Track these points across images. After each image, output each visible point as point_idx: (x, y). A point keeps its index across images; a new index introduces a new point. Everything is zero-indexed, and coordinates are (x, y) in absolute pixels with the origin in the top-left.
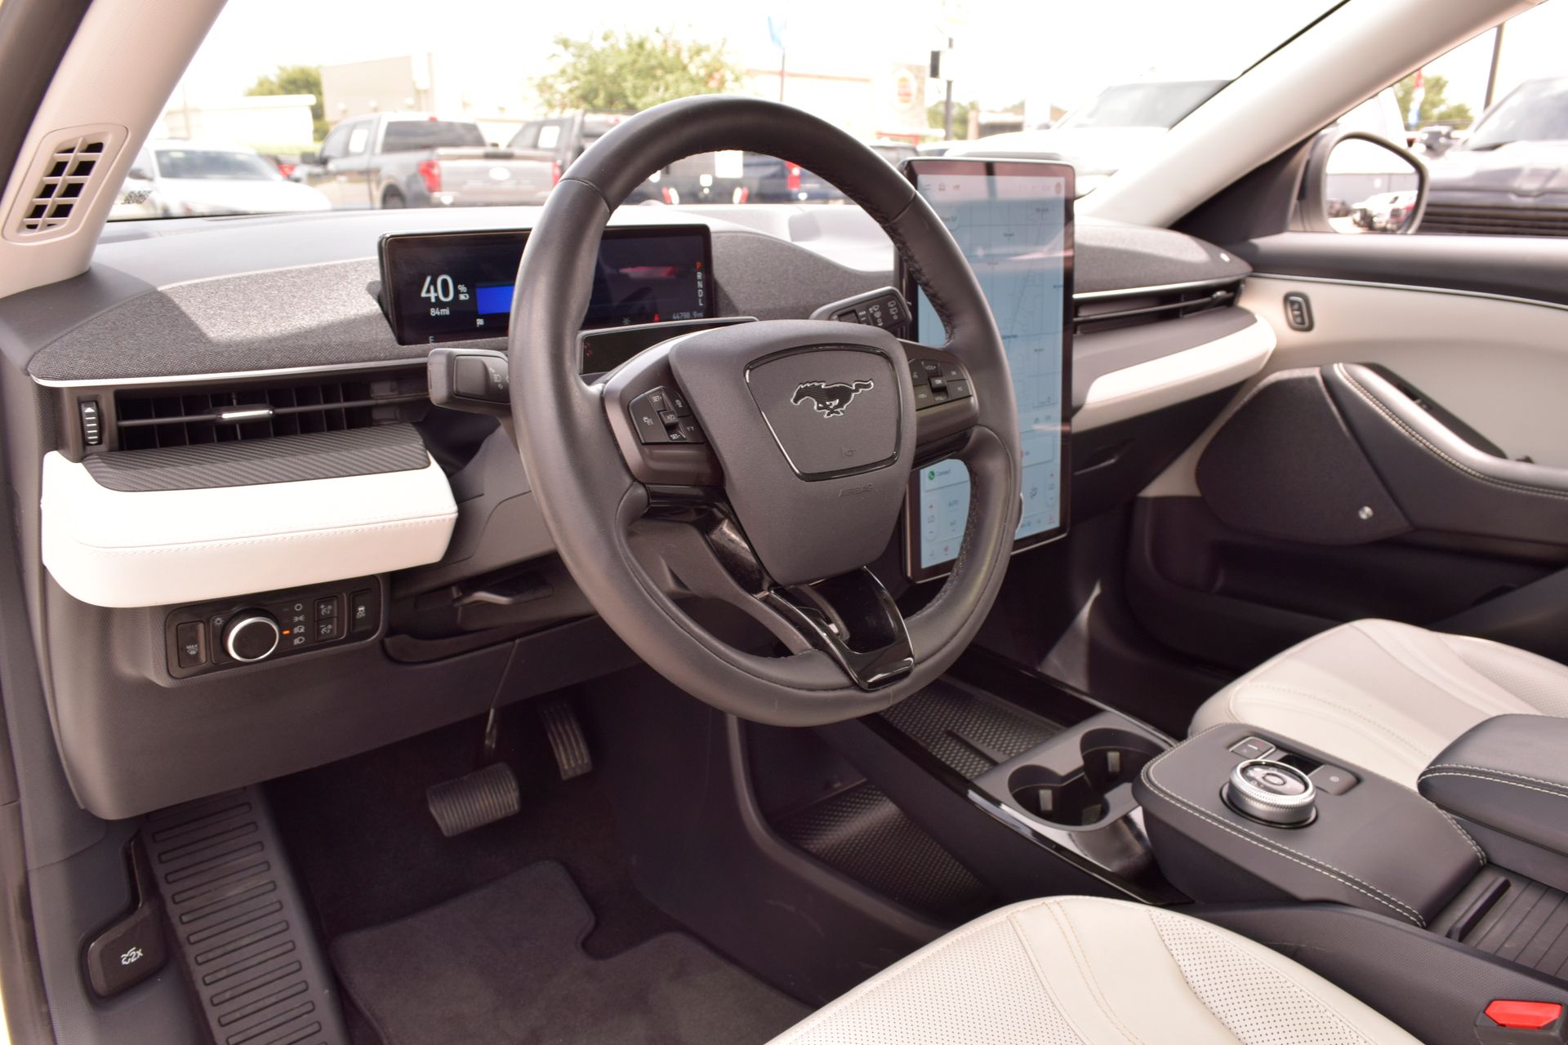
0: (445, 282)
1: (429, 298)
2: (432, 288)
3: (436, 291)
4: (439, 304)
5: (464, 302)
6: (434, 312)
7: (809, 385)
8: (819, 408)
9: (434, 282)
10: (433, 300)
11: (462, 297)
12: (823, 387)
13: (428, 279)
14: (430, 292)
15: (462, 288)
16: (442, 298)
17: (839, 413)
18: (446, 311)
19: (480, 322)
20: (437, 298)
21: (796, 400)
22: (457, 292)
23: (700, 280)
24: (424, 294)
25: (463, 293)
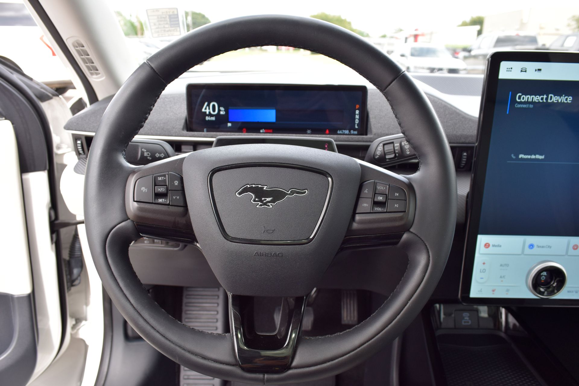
0: (214, 106)
1: (206, 112)
2: (208, 108)
3: (209, 109)
4: (210, 115)
5: (222, 115)
6: (207, 118)
7: (254, 186)
8: (254, 201)
9: (208, 105)
10: (208, 113)
11: (222, 113)
12: (264, 189)
13: (206, 104)
14: (206, 109)
15: (222, 109)
16: (212, 113)
17: (268, 206)
18: (213, 119)
19: (229, 125)
20: (210, 112)
21: (240, 194)
22: (219, 110)
23: (357, 115)
24: (203, 110)
25: (222, 111)
